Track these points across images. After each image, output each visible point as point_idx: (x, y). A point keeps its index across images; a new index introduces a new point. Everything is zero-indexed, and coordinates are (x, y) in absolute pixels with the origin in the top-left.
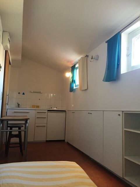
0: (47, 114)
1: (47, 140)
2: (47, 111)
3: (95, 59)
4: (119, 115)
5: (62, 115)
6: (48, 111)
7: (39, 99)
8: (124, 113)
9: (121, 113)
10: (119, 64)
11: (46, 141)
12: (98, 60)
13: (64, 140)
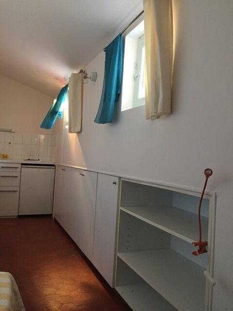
0: (20, 169)
1: (20, 214)
2: (19, 166)
3: (91, 78)
4: (115, 183)
5: (49, 171)
6: (22, 164)
7: (10, 143)
8: (122, 181)
9: (117, 180)
10: (119, 93)
11: (18, 216)
12: (95, 80)
13: (51, 215)
